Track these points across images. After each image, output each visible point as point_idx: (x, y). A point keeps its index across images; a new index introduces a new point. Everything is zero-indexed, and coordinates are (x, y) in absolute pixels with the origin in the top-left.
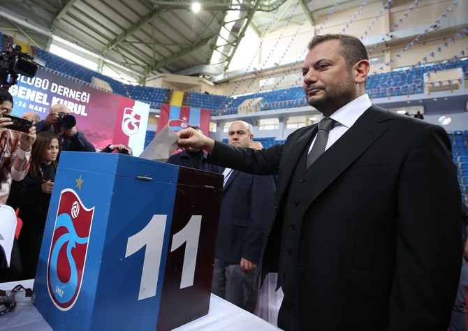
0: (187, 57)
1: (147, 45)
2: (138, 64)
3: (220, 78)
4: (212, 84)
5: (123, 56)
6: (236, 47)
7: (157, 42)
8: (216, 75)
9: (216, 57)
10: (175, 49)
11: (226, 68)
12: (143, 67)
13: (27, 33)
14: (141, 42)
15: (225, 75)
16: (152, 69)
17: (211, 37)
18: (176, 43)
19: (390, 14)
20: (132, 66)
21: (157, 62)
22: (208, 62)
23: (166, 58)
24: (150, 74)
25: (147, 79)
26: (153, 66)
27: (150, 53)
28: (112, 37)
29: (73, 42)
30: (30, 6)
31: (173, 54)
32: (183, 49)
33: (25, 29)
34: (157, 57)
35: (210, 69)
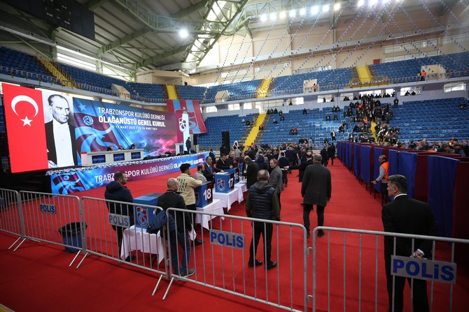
0: (170, 58)
1: (138, 49)
2: (129, 63)
3: (194, 71)
4: (188, 76)
5: (116, 57)
6: (206, 53)
7: (147, 48)
8: (191, 70)
9: (190, 57)
10: (160, 52)
11: (198, 65)
12: (133, 64)
13: (30, 43)
14: (133, 47)
15: (197, 69)
16: (141, 65)
17: (188, 45)
18: (161, 48)
19: (291, 38)
20: (125, 64)
21: (144, 60)
22: (184, 60)
23: (151, 57)
24: (139, 69)
25: (137, 74)
26: (141, 63)
27: (140, 54)
28: (107, 43)
29: (76, 50)
30: (28, 19)
31: (158, 55)
32: (166, 52)
33: (28, 40)
34: (145, 57)
35: (186, 65)
